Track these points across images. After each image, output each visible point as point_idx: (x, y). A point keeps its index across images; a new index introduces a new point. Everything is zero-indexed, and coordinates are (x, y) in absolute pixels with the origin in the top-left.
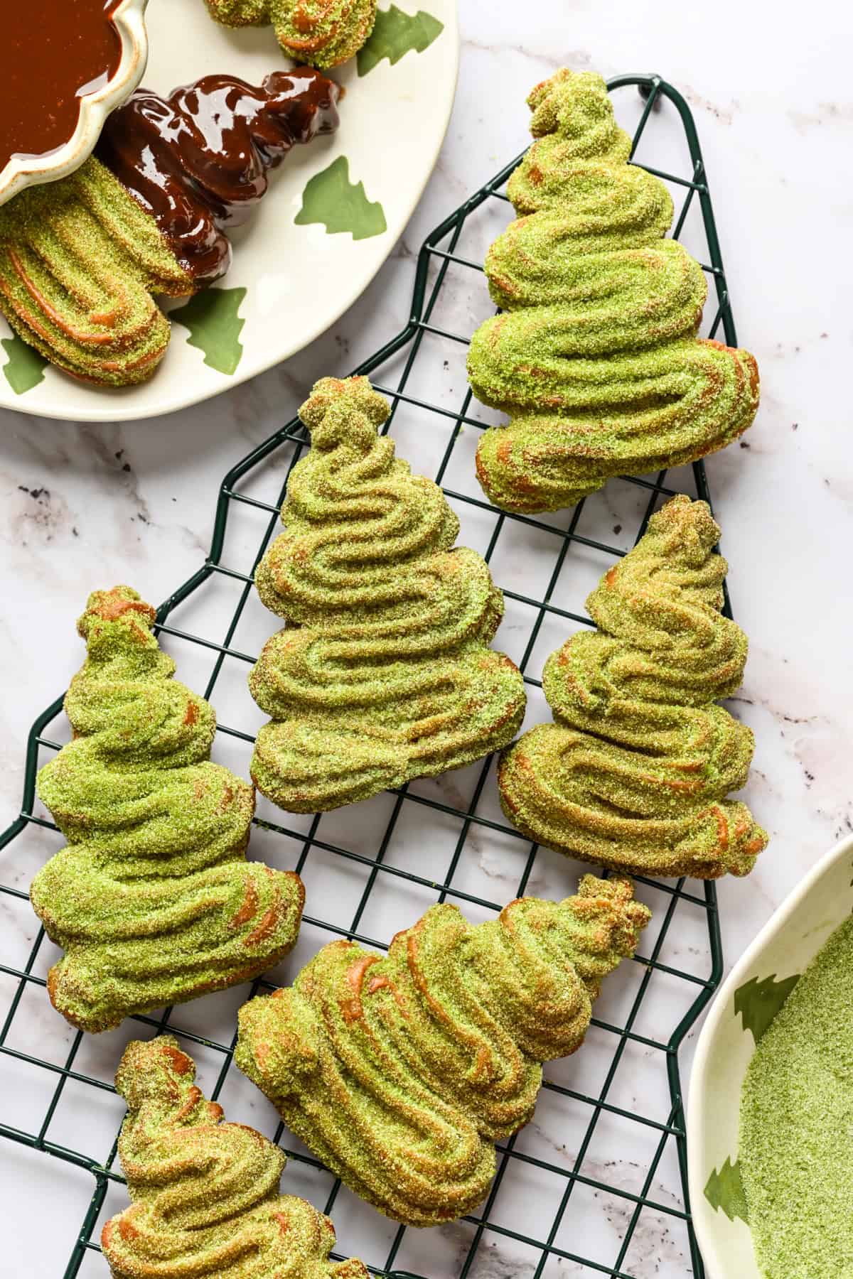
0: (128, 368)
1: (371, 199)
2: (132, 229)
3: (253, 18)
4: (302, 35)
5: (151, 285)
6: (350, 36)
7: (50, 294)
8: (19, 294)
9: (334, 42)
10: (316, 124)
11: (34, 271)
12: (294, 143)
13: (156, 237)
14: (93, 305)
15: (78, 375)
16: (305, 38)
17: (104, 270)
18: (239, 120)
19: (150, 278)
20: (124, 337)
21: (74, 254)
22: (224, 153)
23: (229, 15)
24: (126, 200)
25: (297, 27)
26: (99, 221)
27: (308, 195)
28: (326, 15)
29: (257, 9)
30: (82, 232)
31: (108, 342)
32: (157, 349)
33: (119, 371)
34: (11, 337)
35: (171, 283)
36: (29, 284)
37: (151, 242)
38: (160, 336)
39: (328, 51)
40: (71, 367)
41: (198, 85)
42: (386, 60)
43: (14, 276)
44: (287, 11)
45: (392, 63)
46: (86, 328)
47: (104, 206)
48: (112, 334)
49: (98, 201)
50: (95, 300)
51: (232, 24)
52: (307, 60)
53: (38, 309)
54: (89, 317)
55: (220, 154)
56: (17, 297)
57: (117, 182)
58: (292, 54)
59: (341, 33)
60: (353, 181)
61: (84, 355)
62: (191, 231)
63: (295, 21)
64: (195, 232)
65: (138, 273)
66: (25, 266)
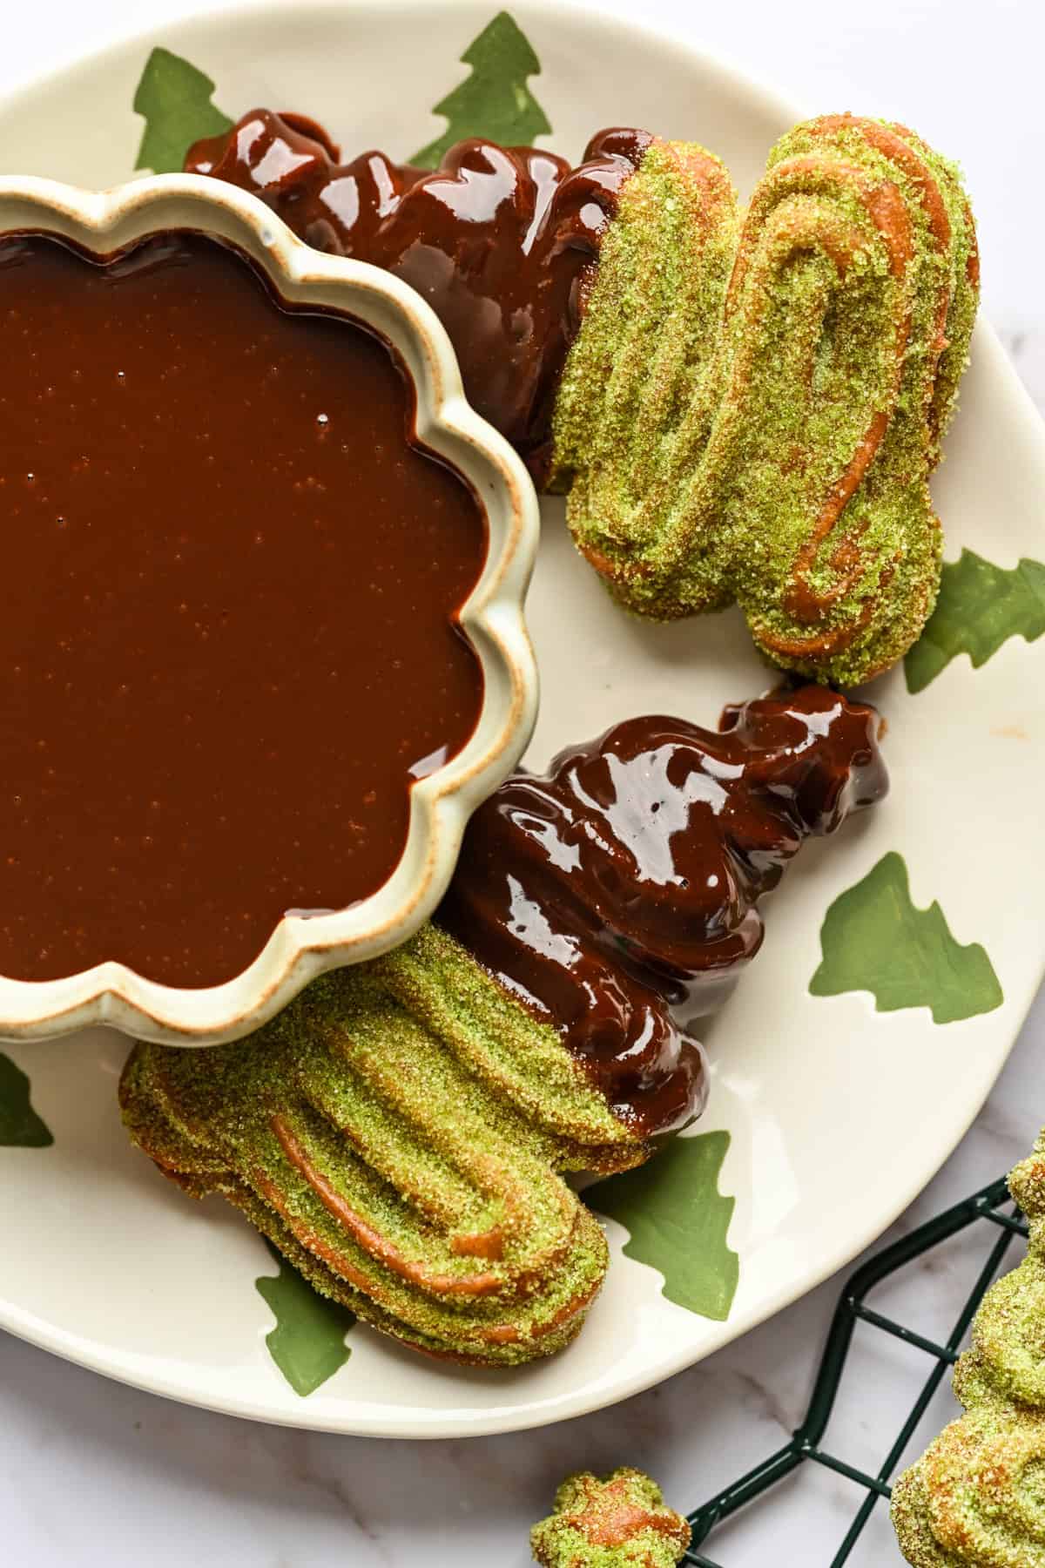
0: (536, 1333)
1: (963, 937)
2: (514, 1054)
3: (702, 602)
4: (803, 627)
5: (562, 1158)
6: (897, 619)
7: (363, 1198)
8: (302, 1206)
9: (869, 635)
10: (848, 798)
11: (326, 1157)
12: (806, 835)
13: (564, 1067)
14: (455, 1219)
15: (434, 1353)
16: (811, 633)
17: (470, 1144)
18: (699, 810)
19: (559, 1146)
20: (523, 1275)
21: (407, 1118)
22: (678, 880)
23: (654, 600)
24: (495, 998)
25: (793, 613)
26: (447, 1047)
27: (830, 934)
28: (849, 587)
29: (709, 586)
30: (416, 1071)
31: (493, 1289)
32: (588, 1287)
33: (517, 1341)
34: (273, 1272)
35: (600, 1150)
36: (321, 1185)
37: (556, 1077)
38: (591, 1259)
39: (859, 652)
40: (420, 1341)
41: (607, 744)
42: (963, 660)
43: (289, 1170)
44: (771, 584)
45: (977, 663)
46: (444, 1266)
47: (454, 1015)
48: (498, 1274)
49: (442, 1006)
50: (457, 1208)
51: (661, 615)
52: (815, 672)
53: (343, 1233)
54: (449, 1243)
55: (670, 884)
56: (298, 1213)
57: (473, 962)
58: (785, 664)
59: (880, 617)
60: (921, 902)
61: (446, 1319)
62: (630, 1045)
63: (787, 603)
64: (639, 1047)
65: (534, 1140)
66: (308, 1148)
